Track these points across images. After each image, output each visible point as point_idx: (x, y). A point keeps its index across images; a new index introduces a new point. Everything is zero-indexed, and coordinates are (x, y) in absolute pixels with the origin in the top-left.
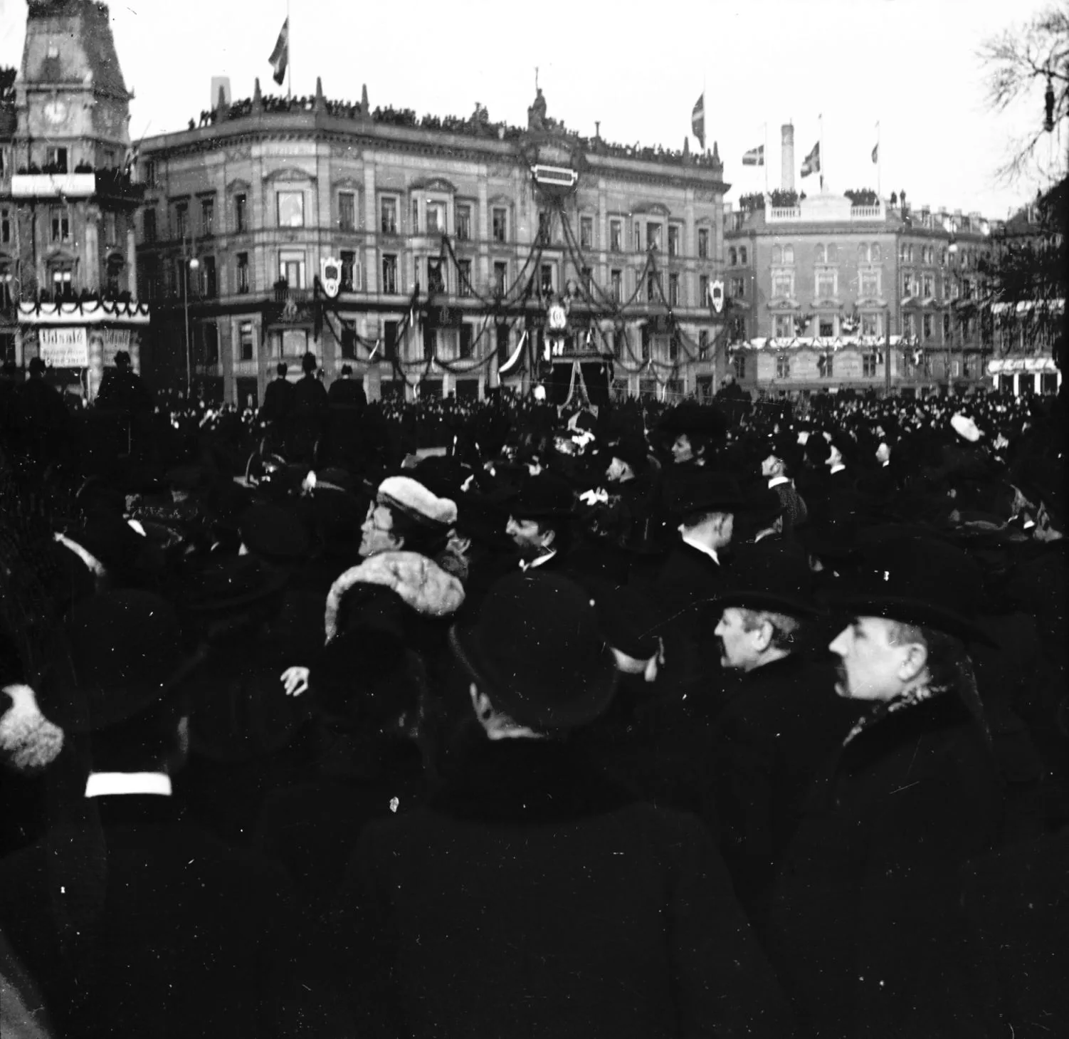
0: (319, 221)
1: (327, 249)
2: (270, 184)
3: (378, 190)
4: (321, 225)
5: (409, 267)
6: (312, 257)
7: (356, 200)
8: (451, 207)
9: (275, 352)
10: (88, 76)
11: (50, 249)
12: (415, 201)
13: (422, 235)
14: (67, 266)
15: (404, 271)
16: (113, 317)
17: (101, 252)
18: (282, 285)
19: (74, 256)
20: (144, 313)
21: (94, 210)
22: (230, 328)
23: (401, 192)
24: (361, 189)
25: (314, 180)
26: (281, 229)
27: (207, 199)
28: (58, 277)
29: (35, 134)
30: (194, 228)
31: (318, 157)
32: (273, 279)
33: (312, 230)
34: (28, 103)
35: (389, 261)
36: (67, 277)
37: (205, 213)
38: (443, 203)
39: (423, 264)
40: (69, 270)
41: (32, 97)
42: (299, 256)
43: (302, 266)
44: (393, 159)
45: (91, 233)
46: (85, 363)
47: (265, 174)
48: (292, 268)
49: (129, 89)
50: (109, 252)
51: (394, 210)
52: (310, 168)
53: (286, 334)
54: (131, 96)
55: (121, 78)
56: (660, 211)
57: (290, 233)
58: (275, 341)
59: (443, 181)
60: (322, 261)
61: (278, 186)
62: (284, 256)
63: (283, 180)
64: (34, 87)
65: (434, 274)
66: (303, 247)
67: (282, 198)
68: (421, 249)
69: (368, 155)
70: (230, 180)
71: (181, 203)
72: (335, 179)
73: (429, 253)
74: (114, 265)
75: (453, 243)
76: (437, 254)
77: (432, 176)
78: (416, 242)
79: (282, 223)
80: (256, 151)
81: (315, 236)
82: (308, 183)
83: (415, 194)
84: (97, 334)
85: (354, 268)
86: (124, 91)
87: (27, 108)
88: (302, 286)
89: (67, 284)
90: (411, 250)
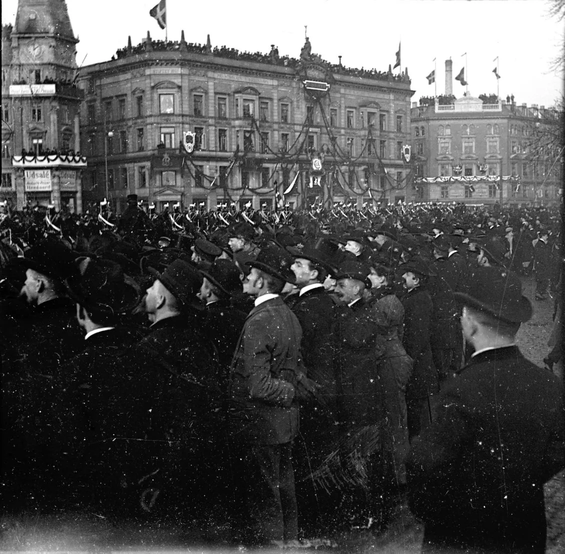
0: (182, 111)
1: (187, 126)
2: (155, 90)
3: (216, 93)
4: (184, 113)
5: (234, 136)
6: (178, 131)
7: (203, 99)
8: (257, 102)
9: (158, 183)
10: (52, 29)
11: (31, 126)
12: (237, 99)
13: (240, 119)
14: (41, 135)
15: (231, 139)
16: (66, 163)
17: (59, 128)
18: (162, 146)
19: (44, 130)
20: (84, 162)
21: (55, 104)
22: (134, 170)
23: (229, 95)
24: (206, 93)
25: (180, 87)
26: (161, 115)
27: (122, 98)
28: (35, 141)
29: (23, 62)
30: (114, 115)
31: (182, 75)
32: (157, 143)
33: (179, 115)
34: (19, 45)
35: (222, 133)
36: (40, 141)
37: (121, 106)
38: (252, 101)
39: (241, 135)
40: (41, 138)
41: (21, 42)
42: (172, 130)
43: (173, 135)
44: (225, 76)
45: (54, 117)
46: (50, 189)
47: (152, 85)
48: (168, 136)
49: (76, 37)
50: (64, 128)
51: (225, 104)
52: (178, 81)
53: (164, 173)
54: (77, 41)
55: (71, 31)
56: (375, 106)
57: (166, 118)
58: (158, 177)
59: (252, 89)
60: (184, 133)
61: (160, 91)
62: (163, 130)
63: (163, 88)
64: (22, 35)
65: (248, 140)
66: (174, 125)
67: (162, 98)
68: (240, 127)
69: (210, 74)
70: (134, 88)
71: (107, 101)
72: (191, 87)
73: (244, 129)
74: (66, 135)
75: (258, 123)
76: (249, 129)
77: (246, 86)
78: (237, 123)
79: (162, 112)
80: (148, 72)
81: (180, 119)
82: (176, 90)
83: (236, 95)
84: (57, 173)
85: (202, 137)
86: (73, 38)
87: (18, 47)
88: (173, 147)
89: (40, 145)
90: (234, 127)
